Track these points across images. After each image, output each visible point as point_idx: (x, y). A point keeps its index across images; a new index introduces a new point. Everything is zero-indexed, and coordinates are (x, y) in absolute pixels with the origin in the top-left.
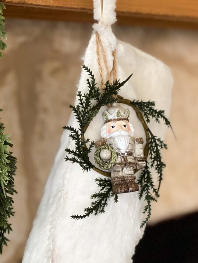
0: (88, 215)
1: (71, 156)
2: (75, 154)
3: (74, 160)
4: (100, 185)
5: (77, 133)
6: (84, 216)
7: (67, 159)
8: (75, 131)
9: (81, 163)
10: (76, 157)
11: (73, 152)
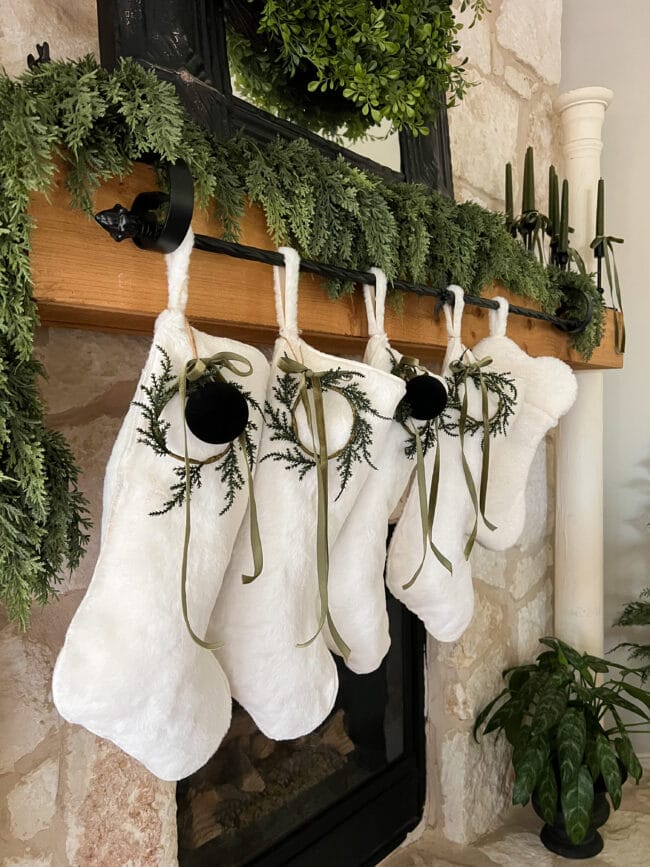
0: (169, 508)
1: (144, 437)
2: (148, 435)
3: (148, 443)
4: (178, 474)
5: (150, 411)
6: (165, 511)
7: (140, 441)
8: (148, 409)
9: (154, 447)
10: (149, 439)
11: (145, 433)
